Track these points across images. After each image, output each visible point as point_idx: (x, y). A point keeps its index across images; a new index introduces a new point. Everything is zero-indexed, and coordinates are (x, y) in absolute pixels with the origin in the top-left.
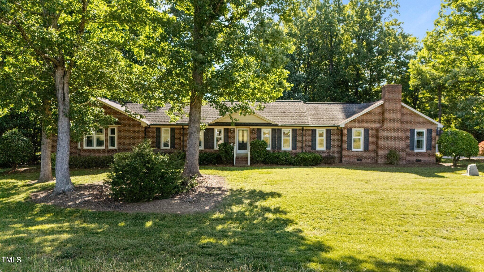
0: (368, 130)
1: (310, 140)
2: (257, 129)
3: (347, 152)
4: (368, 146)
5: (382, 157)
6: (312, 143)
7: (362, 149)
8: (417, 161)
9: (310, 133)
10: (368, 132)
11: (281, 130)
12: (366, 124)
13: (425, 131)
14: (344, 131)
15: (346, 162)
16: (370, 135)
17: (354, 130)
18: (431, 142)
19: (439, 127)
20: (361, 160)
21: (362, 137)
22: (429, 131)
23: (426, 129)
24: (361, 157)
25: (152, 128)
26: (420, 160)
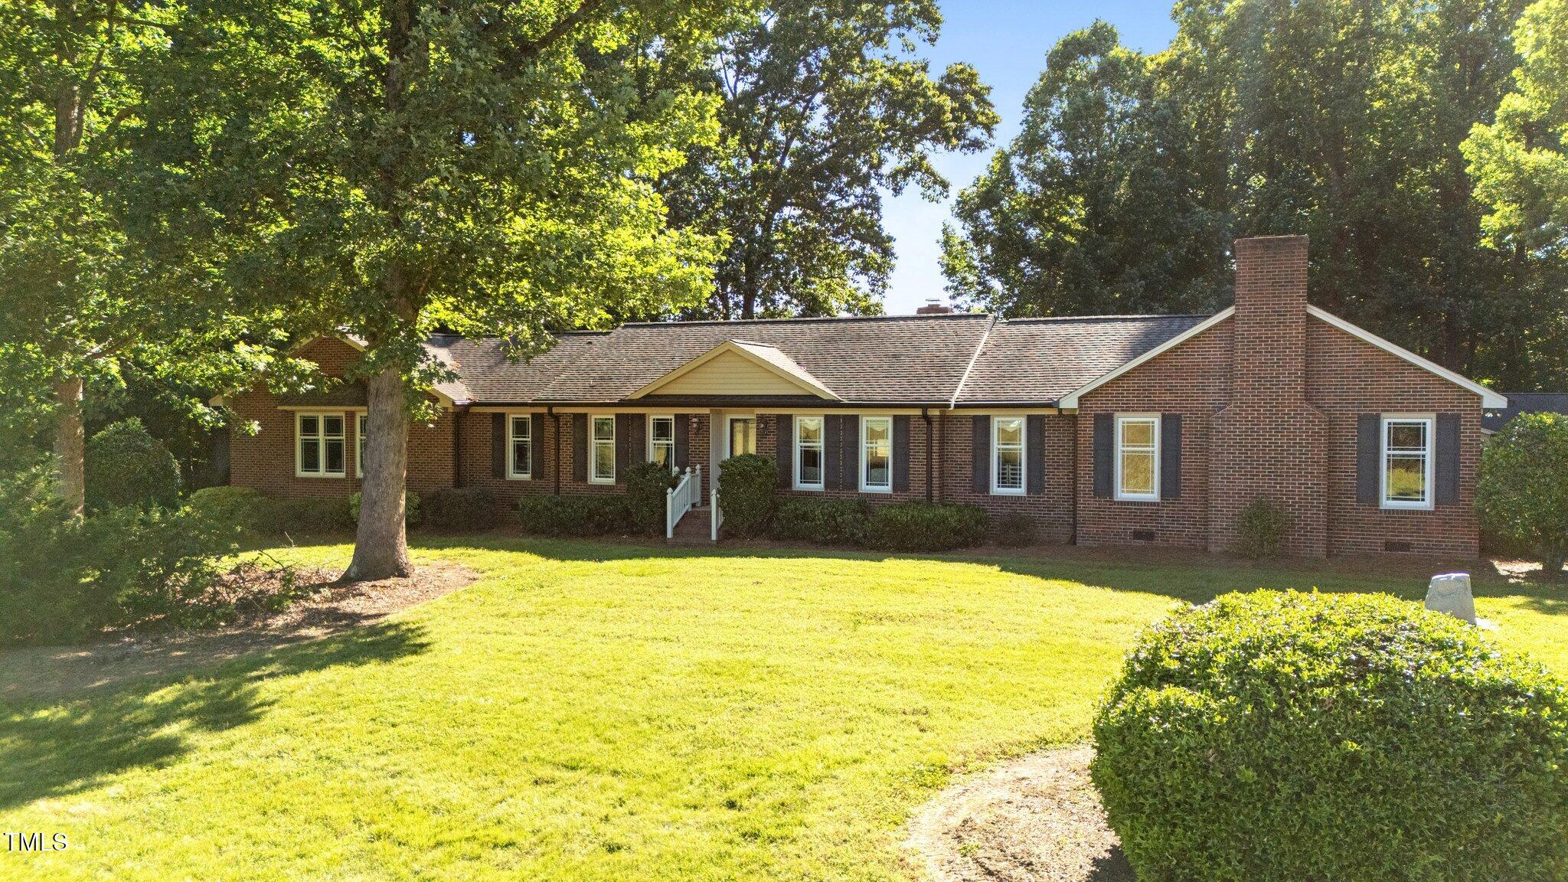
0: (1178, 418)
1: (968, 457)
2: (779, 416)
3: (1093, 503)
4: (1177, 482)
5: (1222, 528)
6: (975, 468)
7: (1153, 495)
8: (1389, 546)
9: (967, 431)
10: (1179, 427)
11: (855, 419)
12: (1168, 397)
13: (1429, 422)
14: (1081, 421)
15: (1090, 543)
16: (1185, 441)
17: (1122, 421)
18: (1456, 470)
19: (1486, 405)
20: (1149, 536)
21: (1155, 448)
22: (1448, 425)
23: (1434, 415)
24: (1150, 526)
25: (475, 414)
26: (1405, 546)
